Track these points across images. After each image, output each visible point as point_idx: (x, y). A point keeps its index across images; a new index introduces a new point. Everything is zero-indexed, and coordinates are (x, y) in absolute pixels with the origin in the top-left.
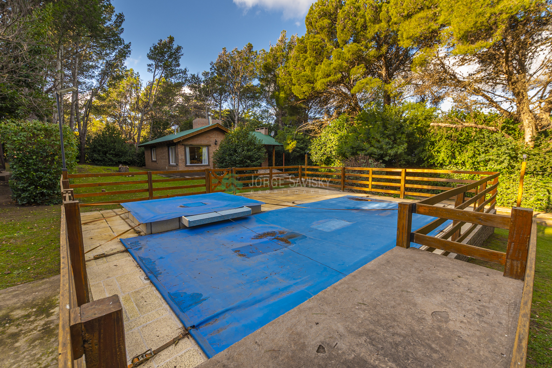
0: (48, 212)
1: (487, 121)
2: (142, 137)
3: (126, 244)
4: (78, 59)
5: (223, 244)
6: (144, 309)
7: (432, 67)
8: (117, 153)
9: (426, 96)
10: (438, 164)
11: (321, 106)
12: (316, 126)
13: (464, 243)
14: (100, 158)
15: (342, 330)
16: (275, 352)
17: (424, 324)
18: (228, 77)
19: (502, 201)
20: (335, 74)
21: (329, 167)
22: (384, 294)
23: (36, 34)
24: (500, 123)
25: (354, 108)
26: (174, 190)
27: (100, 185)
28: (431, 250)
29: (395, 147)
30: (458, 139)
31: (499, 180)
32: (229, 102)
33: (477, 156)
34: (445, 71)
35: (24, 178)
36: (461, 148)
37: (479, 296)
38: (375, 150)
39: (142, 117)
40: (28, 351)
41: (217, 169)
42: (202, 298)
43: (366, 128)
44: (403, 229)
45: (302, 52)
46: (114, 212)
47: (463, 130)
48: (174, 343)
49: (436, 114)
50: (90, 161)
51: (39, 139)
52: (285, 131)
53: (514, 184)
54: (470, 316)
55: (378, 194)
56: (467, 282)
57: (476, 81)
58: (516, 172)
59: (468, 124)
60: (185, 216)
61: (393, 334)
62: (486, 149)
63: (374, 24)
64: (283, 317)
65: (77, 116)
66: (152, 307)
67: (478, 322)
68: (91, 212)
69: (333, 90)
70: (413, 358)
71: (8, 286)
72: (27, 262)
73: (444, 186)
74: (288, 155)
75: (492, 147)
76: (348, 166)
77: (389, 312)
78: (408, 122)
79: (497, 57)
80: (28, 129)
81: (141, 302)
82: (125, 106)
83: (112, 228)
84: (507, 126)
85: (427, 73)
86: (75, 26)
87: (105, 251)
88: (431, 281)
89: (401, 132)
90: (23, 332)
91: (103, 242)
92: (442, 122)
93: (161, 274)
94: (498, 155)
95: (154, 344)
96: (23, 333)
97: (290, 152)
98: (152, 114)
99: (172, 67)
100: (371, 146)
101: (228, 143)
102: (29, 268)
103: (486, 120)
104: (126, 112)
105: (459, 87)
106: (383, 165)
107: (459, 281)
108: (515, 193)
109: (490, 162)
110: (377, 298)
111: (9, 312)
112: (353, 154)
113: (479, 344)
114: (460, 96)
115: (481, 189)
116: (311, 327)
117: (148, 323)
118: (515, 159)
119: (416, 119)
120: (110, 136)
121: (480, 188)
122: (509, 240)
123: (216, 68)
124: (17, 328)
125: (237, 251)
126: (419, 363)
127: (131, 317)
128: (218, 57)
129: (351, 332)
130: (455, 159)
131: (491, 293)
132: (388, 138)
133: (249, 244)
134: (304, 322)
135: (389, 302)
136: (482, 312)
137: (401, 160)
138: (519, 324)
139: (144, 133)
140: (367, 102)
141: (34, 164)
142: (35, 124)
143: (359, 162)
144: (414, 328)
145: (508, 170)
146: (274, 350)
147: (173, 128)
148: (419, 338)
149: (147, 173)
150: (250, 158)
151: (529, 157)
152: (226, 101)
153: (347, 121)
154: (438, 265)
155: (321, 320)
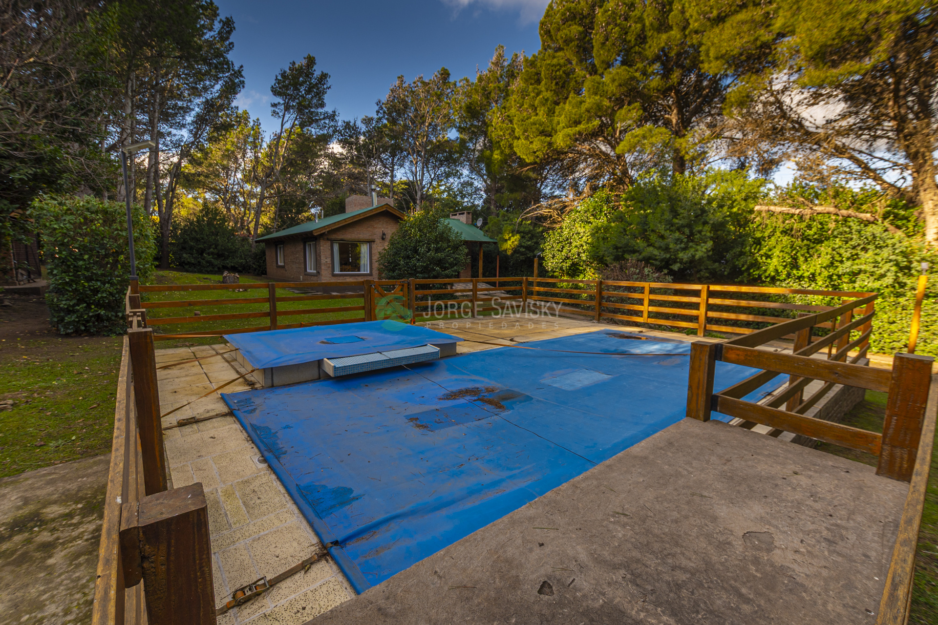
0: (107, 347)
1: (856, 203)
2: (262, 225)
3: (231, 403)
4: (158, 96)
5: (390, 407)
6: (256, 511)
7: (760, 108)
8: (220, 253)
9: (748, 158)
10: (766, 277)
11: (564, 176)
12: (554, 209)
13: (810, 415)
14: (193, 261)
15: (583, 556)
16: (467, 591)
17: (729, 553)
18: (405, 126)
19: (881, 344)
20: (589, 120)
21: (575, 281)
22: (660, 499)
23: (92, 54)
24: (881, 207)
25: (621, 179)
26: (312, 316)
27: (190, 304)
28: (748, 425)
29: (691, 247)
30: (803, 234)
31: (876, 308)
32: (407, 168)
33: (837, 264)
34: (784, 115)
35: (70, 291)
36: (808, 249)
37: (830, 508)
38: (656, 252)
39: (262, 193)
40: (67, 572)
41: (384, 280)
42: (351, 496)
43: (641, 214)
44: (698, 388)
45: (533, 82)
46: (214, 349)
47: (812, 219)
48: (303, 568)
49: (766, 191)
50: (177, 265)
51: (94, 227)
52: (500, 218)
53: (904, 315)
54: (813, 541)
55: (659, 328)
56: (809, 482)
57: (839, 133)
58: (909, 294)
59: (823, 208)
60: (328, 359)
61: (674, 568)
62: (854, 252)
63: (659, 33)
64: (484, 531)
65: (156, 189)
66: (270, 508)
67: (826, 553)
68: (175, 349)
69: (585, 147)
70: (707, 611)
71: (40, 466)
72: (71, 428)
73: (777, 316)
74: (505, 258)
75: (865, 250)
76: (608, 278)
77: (667, 530)
78: (714, 204)
79: (878, 89)
80: (77, 211)
81: (251, 499)
82: (235, 175)
83: (209, 375)
84: (893, 213)
85: (750, 119)
86: (154, 41)
87: (196, 413)
88: (744, 479)
89: (702, 220)
90: (61, 541)
91: (193, 399)
92: (775, 205)
93: (285, 453)
94: (876, 264)
95: (271, 569)
96: (61, 544)
97: (509, 253)
98: (278, 187)
99: (311, 108)
100: (648, 246)
101: (404, 237)
102: (74, 438)
103: (856, 201)
104: (237, 184)
105: (809, 143)
106: (670, 278)
107: (795, 481)
108: (905, 330)
109: (861, 276)
110: (648, 505)
111: (40, 509)
112: (617, 258)
113: (826, 590)
114: (809, 159)
115: (842, 323)
116: (531, 550)
117: (262, 533)
118: (906, 271)
119: (729, 199)
120: (210, 223)
121: (841, 321)
122: (887, 412)
123: (386, 110)
124: (52, 535)
125: (413, 419)
126: (717, 619)
127: (235, 524)
128: (389, 92)
129: (599, 561)
130: (797, 268)
131: (852, 504)
132: (679, 231)
133: (434, 407)
134: (519, 541)
135: (668, 513)
136: (835, 536)
137: (701, 270)
138: (895, 557)
139: (264, 219)
140: (644, 169)
141: (86, 267)
142: (88, 203)
143: (627, 271)
144: (711, 559)
145: (892, 289)
146: (465, 587)
147: (313, 211)
148: (719, 577)
149: (268, 286)
150: (440, 262)
151: (932, 268)
152: (401, 166)
153: (608, 201)
154: (758, 451)
155: (548, 539)
